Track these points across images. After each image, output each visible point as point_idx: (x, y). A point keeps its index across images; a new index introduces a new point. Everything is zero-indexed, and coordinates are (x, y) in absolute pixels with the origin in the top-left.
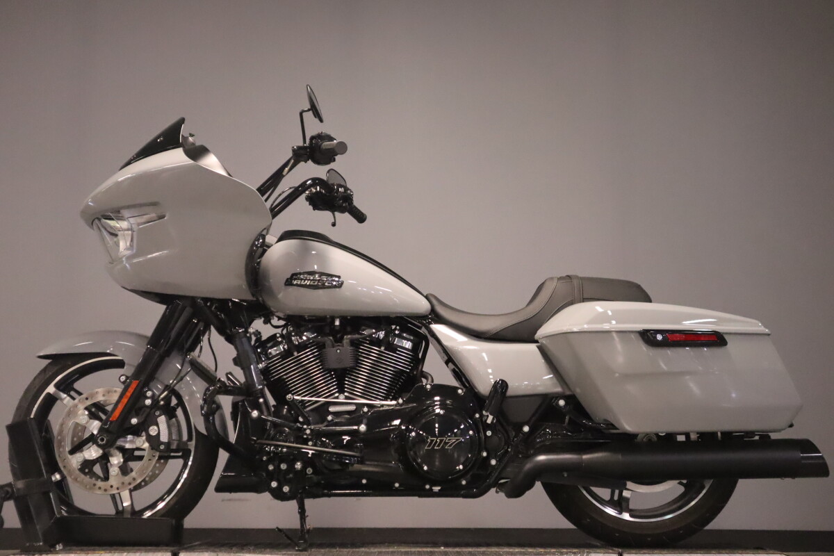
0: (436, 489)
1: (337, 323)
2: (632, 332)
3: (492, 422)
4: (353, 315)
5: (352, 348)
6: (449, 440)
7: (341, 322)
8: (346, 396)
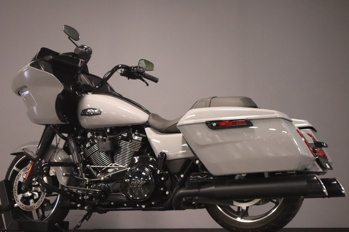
0: (144, 206)
1: (108, 131)
2: (203, 123)
3: (160, 173)
4: (114, 126)
5: (109, 142)
6: (140, 182)
7: (110, 130)
8: (115, 164)
